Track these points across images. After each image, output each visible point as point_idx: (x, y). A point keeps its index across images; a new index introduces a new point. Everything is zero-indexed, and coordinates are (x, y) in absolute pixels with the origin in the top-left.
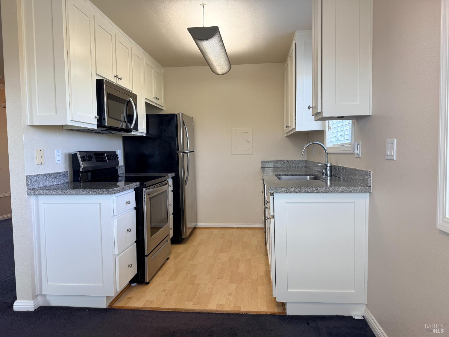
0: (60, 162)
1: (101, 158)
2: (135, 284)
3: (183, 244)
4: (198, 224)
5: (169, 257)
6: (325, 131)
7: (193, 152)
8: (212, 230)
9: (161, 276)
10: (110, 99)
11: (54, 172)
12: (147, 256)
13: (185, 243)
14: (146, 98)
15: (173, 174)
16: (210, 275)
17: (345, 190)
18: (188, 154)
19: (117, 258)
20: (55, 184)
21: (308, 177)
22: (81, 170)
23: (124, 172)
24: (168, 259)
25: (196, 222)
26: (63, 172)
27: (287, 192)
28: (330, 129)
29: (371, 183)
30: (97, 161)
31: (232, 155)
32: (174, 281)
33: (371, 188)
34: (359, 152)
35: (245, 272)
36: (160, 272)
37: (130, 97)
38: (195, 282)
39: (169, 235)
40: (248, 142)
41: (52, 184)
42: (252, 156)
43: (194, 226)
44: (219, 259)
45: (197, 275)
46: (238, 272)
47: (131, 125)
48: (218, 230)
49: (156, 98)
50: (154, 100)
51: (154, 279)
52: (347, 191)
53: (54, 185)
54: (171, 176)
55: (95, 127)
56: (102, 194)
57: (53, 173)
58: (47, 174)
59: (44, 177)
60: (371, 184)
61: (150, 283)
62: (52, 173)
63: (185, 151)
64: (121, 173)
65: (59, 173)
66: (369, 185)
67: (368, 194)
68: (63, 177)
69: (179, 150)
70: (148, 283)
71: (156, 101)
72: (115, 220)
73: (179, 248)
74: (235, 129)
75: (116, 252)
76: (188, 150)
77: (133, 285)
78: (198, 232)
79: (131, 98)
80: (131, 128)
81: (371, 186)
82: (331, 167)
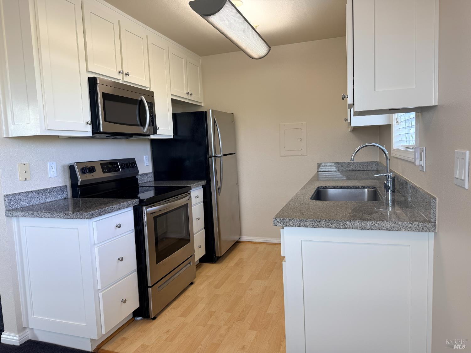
0: (55, 175)
1: (111, 167)
2: (140, 318)
3: (218, 263)
4: (243, 237)
5: (193, 281)
6: (392, 126)
7: (234, 153)
8: (258, 246)
9: (174, 309)
10: (107, 100)
11: (45, 188)
12: (150, 287)
13: (221, 262)
14: (172, 95)
15: (204, 182)
16: (230, 314)
17: (391, 227)
18: (220, 158)
19: (101, 295)
20: (47, 201)
21: (366, 190)
22: (79, 184)
23: (153, 180)
24: (192, 283)
25: (240, 234)
26: (59, 187)
27: (300, 226)
28: (397, 123)
29: (435, 216)
30: (104, 172)
31: (281, 156)
32: (184, 318)
33: (435, 225)
34: (423, 163)
35: (276, 314)
36: (175, 303)
37: (143, 95)
38: (208, 323)
39: (193, 255)
40: (301, 140)
41: (43, 201)
42: (306, 156)
43: (237, 240)
44: (251, 289)
45: (214, 312)
46: (267, 312)
47: (144, 128)
48: (265, 246)
49: (188, 93)
50: (186, 96)
51: (164, 314)
52: (394, 229)
53: (45, 203)
54: (201, 185)
55: (90, 134)
56: (76, 218)
57: (43, 190)
58: (35, 191)
59: (30, 195)
60: (436, 219)
61: (157, 319)
62: (41, 190)
63: (217, 155)
64: (148, 181)
65: (53, 188)
66: (433, 220)
67: (432, 234)
68: (59, 193)
69: (210, 155)
70: (155, 318)
71: (189, 97)
72: (96, 249)
73: (210, 269)
74: (285, 124)
75: (100, 288)
76: (220, 154)
77: (138, 318)
78: (241, 246)
79: (143, 97)
80: (145, 131)
81: (437, 223)
82: (393, 179)
